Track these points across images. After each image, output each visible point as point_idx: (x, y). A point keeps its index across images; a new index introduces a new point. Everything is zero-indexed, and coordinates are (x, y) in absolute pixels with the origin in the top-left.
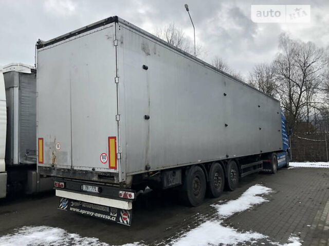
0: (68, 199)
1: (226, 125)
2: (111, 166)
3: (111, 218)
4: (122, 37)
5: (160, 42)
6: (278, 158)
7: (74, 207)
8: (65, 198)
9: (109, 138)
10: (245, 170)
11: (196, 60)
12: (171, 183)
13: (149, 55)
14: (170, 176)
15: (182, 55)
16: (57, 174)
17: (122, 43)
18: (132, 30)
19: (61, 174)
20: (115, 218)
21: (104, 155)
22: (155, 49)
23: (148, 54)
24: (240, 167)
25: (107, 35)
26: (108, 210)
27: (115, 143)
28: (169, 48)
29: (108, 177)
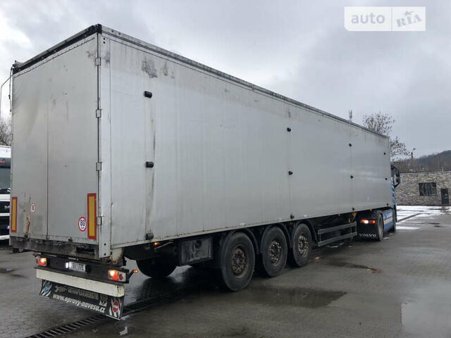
0: (51, 282)
1: (290, 173)
2: (90, 235)
3: (100, 308)
4: (108, 53)
5: (175, 58)
6: (384, 218)
7: (59, 293)
8: (48, 281)
9: (89, 195)
10: (325, 237)
11: (238, 82)
12: (193, 257)
13: (156, 77)
14: (191, 247)
15: (214, 75)
16: (31, 247)
17: (108, 61)
18: (125, 42)
19: (36, 246)
20: (104, 309)
21: (82, 219)
22: (165, 67)
23: (154, 76)
24: (317, 232)
25: (88, 52)
26: (97, 298)
27: (95, 202)
28: (190, 66)
29: (87, 250)
